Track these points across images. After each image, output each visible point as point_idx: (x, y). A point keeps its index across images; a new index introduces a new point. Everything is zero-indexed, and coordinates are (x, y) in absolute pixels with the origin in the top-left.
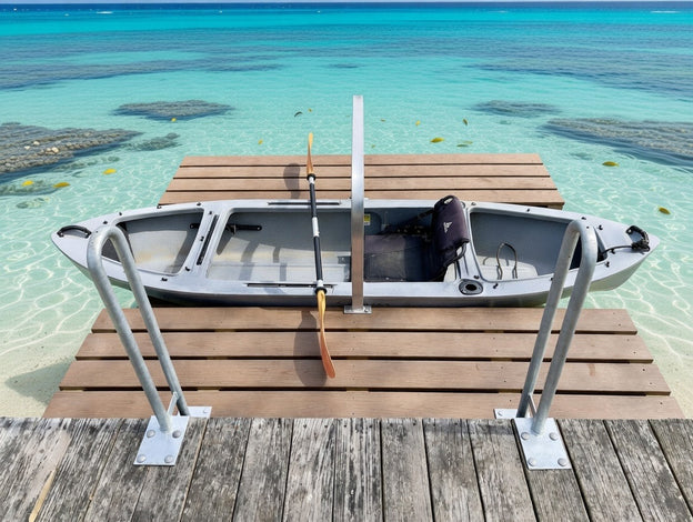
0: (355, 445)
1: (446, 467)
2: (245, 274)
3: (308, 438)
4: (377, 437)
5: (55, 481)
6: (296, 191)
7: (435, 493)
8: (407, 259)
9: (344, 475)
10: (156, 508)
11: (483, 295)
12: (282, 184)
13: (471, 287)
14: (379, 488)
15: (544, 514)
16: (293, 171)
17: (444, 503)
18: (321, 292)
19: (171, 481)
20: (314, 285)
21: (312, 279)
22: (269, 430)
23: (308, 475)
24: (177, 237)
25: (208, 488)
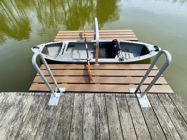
0: (99, 101)
1: (122, 107)
2: (72, 57)
3: (88, 99)
4: (104, 99)
5: (30, 109)
6: (82, 38)
7: (120, 114)
8: (106, 53)
9: (97, 109)
10: (53, 117)
11: (124, 61)
12: (79, 37)
13: (121, 60)
14: (106, 113)
15: (147, 120)
16: (81, 34)
17: (122, 116)
18: (89, 61)
19: (57, 110)
20: (87, 59)
21: (86, 58)
22: (79, 97)
23: (89, 108)
24: (57, 48)
25: (65, 112)
